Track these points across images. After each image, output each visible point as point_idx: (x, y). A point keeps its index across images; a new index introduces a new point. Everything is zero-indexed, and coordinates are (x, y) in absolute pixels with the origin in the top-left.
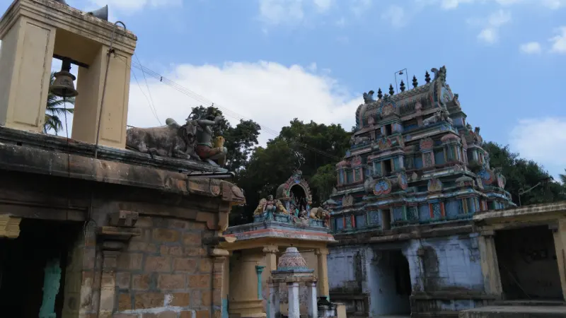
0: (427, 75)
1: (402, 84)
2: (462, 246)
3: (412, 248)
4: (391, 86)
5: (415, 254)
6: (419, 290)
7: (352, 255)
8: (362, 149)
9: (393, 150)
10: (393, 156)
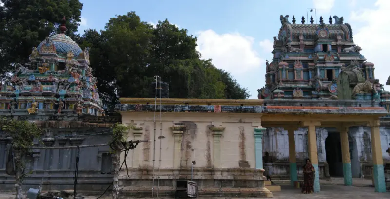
0: (330, 19)
1: (312, 19)
2: (386, 133)
3: (359, 132)
4: (303, 17)
5: (362, 136)
6: (364, 160)
7: (302, 133)
8: (297, 56)
9: (335, 63)
10: (335, 67)
